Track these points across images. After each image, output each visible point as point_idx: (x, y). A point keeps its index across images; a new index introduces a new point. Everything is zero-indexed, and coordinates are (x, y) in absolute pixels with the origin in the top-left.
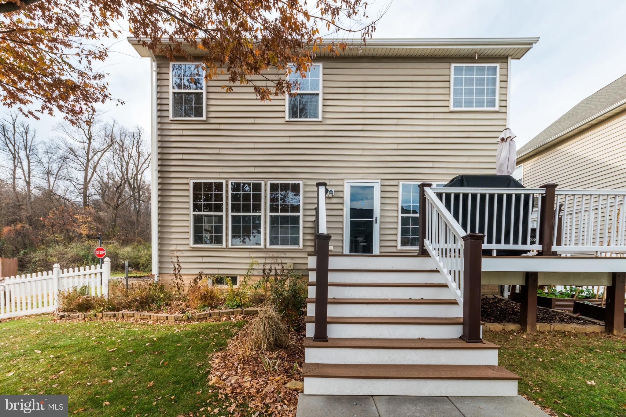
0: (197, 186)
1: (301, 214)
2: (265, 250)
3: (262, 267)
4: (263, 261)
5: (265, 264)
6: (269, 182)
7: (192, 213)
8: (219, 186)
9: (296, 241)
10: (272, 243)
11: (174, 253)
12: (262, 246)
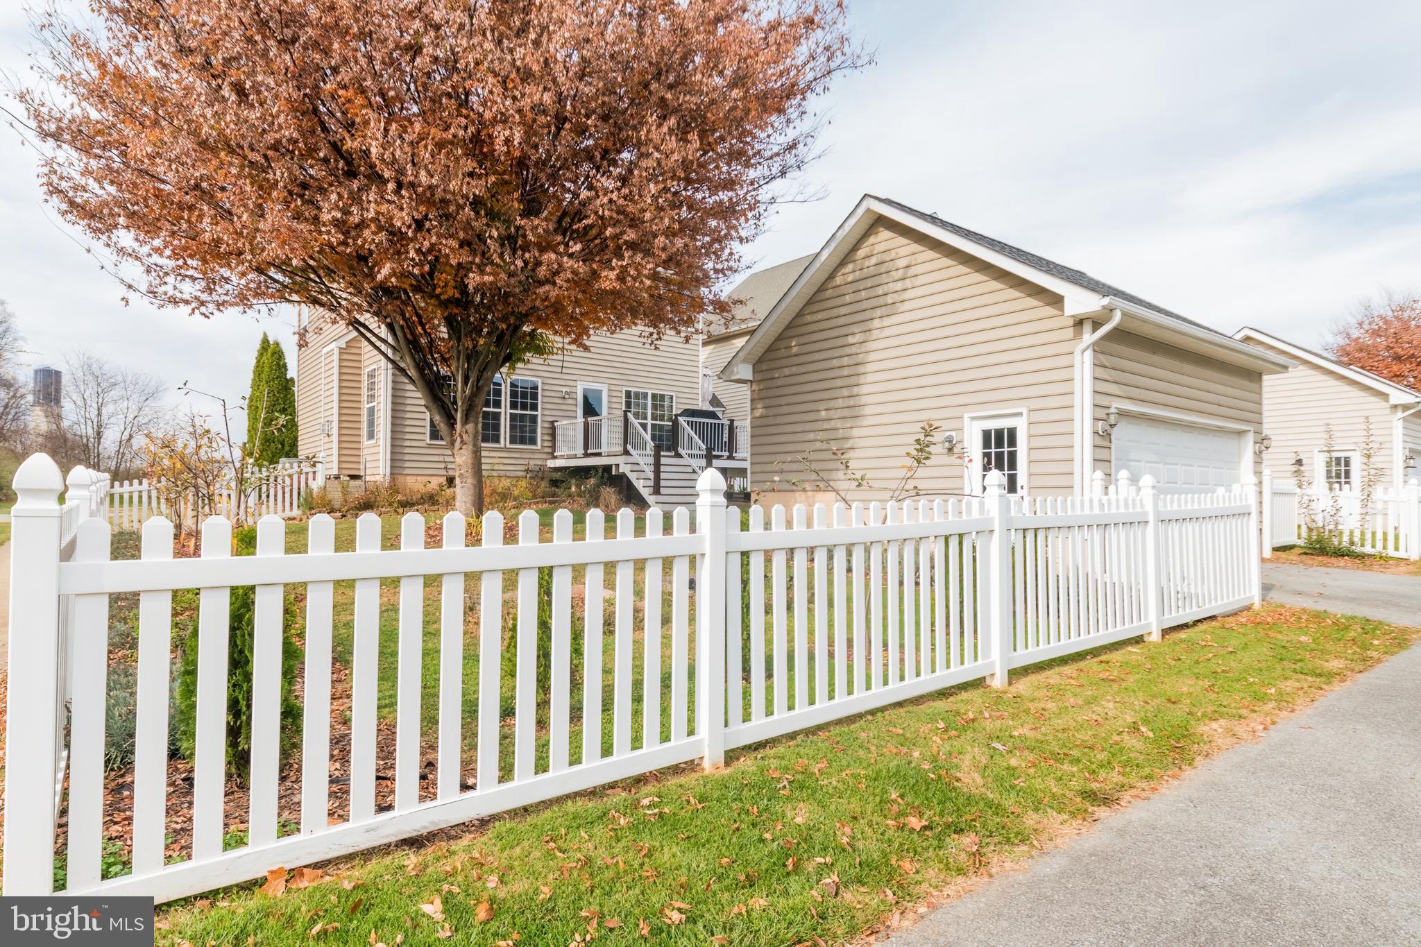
1: (539, 413)
4: (511, 461)
6: (510, 377)
9: (533, 441)
10: (511, 442)
11: (407, 450)
12: (502, 445)
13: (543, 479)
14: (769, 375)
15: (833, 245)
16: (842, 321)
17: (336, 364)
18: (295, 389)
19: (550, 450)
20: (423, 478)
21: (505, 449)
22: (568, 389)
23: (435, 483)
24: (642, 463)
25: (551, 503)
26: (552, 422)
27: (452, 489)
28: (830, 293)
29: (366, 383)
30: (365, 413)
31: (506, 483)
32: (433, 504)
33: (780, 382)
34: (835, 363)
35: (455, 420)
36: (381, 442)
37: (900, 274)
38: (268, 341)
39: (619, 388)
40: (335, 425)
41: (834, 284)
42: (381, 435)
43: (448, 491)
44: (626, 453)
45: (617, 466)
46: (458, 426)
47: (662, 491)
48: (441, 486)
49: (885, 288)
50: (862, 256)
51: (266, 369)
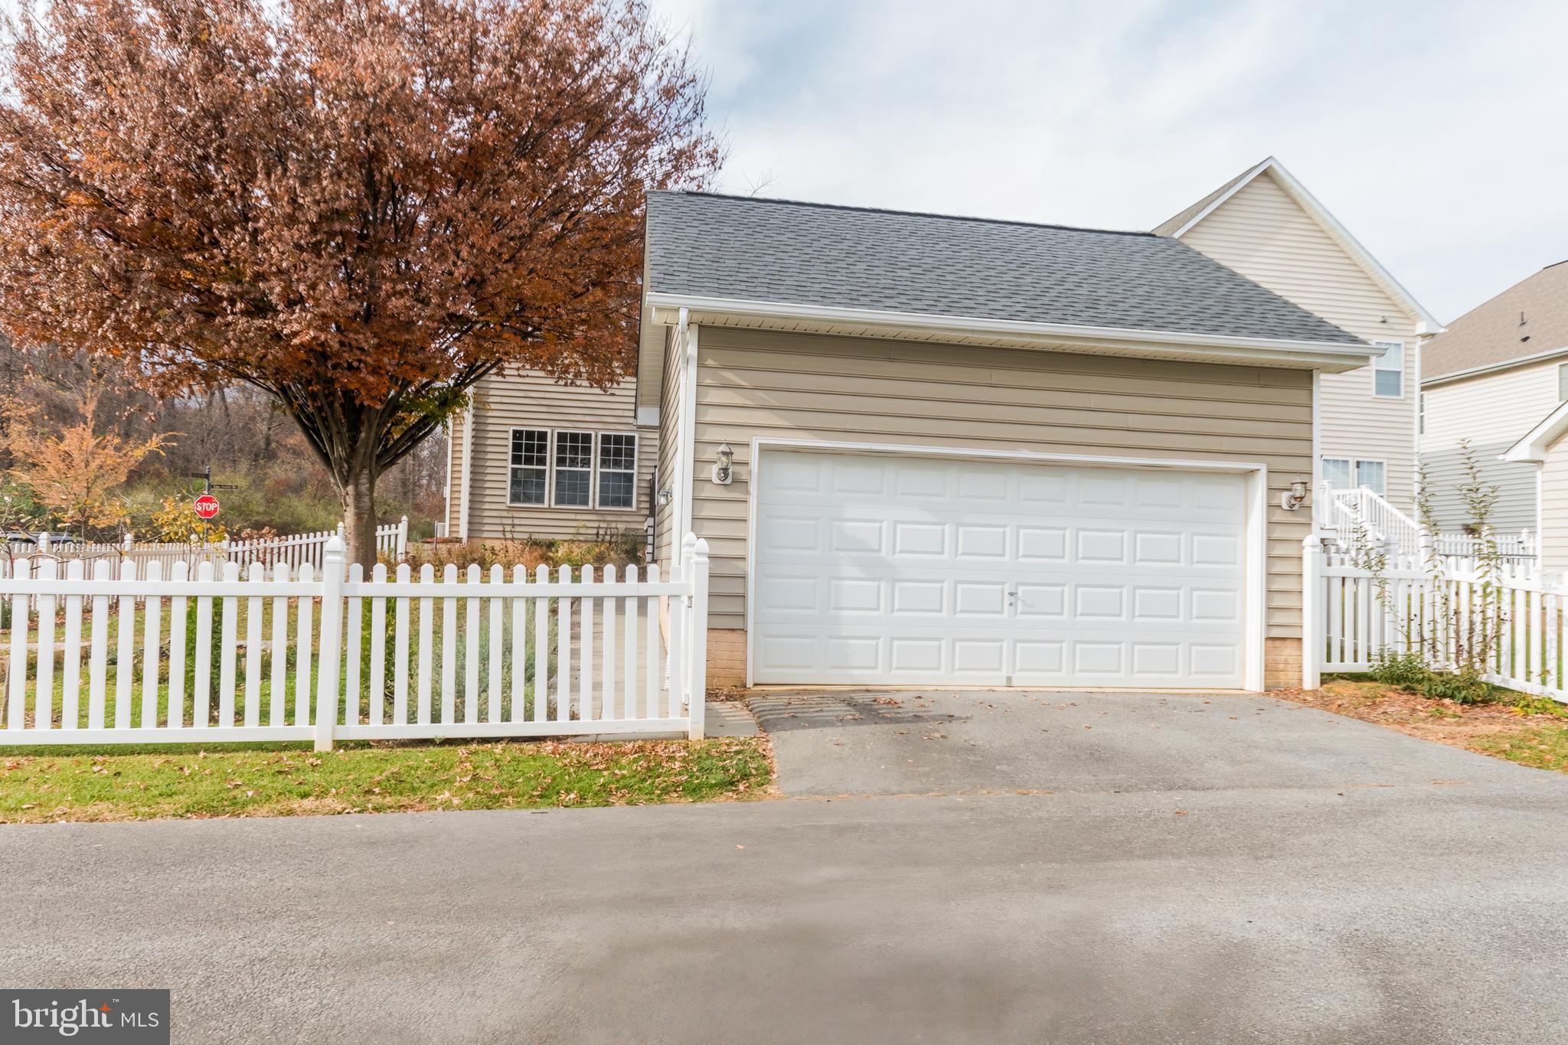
0: (517, 435)
1: (635, 471)
2: (594, 512)
3: (595, 532)
4: (596, 525)
5: (599, 528)
6: (600, 433)
7: (510, 466)
8: (543, 436)
9: (627, 502)
10: (602, 504)
11: (487, 513)
12: (590, 506)
19: (645, 512)
26: (651, 481)
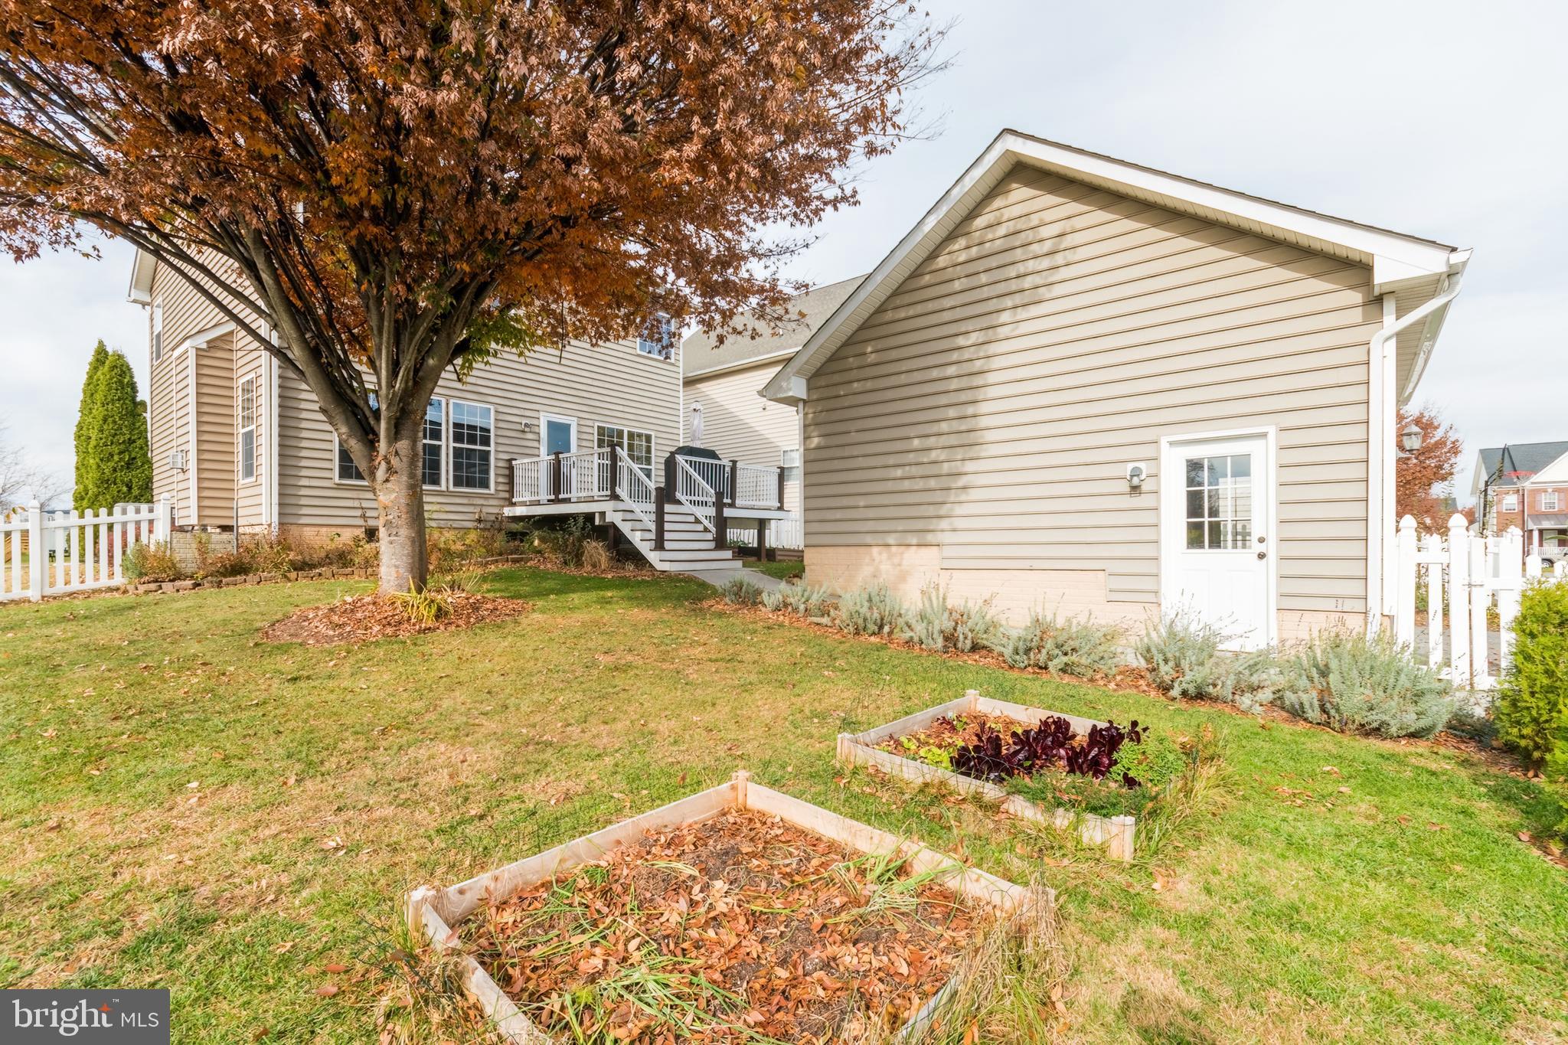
1: (492, 448)
6: (451, 401)
9: (485, 484)
10: (456, 484)
11: (303, 492)
12: (443, 487)
13: (500, 530)
14: (832, 392)
15: (944, 209)
16: (947, 316)
17: (192, 371)
18: (148, 415)
19: (506, 495)
20: (329, 529)
21: (447, 493)
22: (528, 421)
23: (347, 536)
24: (637, 510)
25: (514, 561)
26: (510, 461)
27: (373, 545)
28: (927, 279)
29: (240, 399)
30: (239, 440)
31: (449, 535)
32: (345, 566)
33: (847, 402)
34: (935, 373)
35: (376, 435)
36: (263, 480)
37: (1047, 246)
38: (106, 353)
39: (590, 423)
40: (193, 456)
41: (934, 267)
42: (263, 470)
43: (367, 546)
44: (615, 497)
45: (603, 514)
46: (382, 446)
47: (667, 545)
48: (357, 540)
49: (1021, 268)
50: (983, 225)
51: (102, 387)
